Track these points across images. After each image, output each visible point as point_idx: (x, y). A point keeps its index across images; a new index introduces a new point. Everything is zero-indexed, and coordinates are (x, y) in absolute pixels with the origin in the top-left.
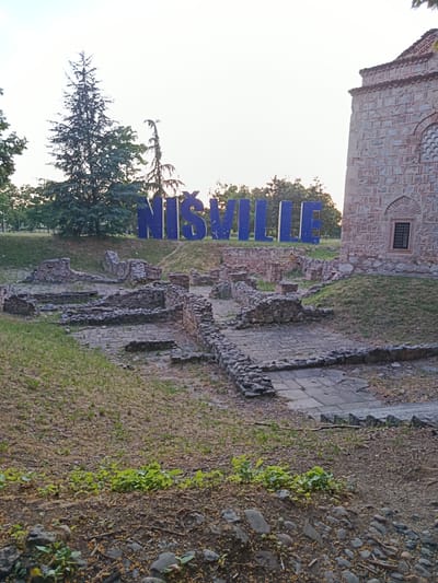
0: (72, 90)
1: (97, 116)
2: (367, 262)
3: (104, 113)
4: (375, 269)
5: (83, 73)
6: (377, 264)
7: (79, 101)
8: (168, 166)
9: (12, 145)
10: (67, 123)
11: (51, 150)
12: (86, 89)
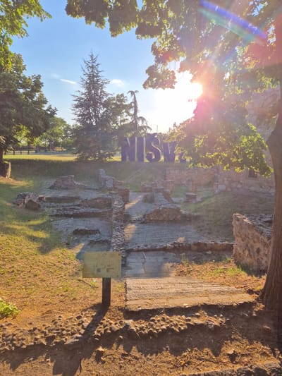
0: (86, 78)
1: (99, 92)
2: (234, 185)
3: (104, 89)
4: (238, 189)
5: (92, 67)
6: (239, 186)
7: (90, 84)
8: (141, 118)
9: (49, 112)
10: (83, 96)
11: (74, 112)
12: (94, 76)
